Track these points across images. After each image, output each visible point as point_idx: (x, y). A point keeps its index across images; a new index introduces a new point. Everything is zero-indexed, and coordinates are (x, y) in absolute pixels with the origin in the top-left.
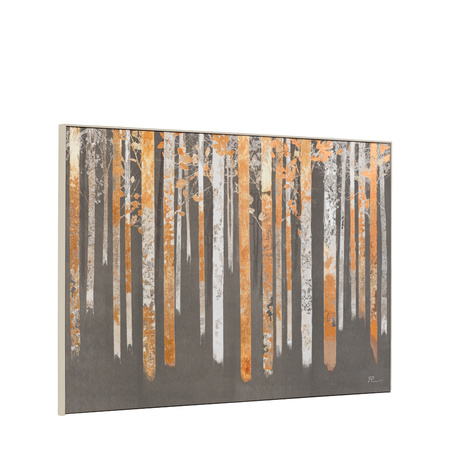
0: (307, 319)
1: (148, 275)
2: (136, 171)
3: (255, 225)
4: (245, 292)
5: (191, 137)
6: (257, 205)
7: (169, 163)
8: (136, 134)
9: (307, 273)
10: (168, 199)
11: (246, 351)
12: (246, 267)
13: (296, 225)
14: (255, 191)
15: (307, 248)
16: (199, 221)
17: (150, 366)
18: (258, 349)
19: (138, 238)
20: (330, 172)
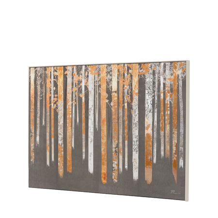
0: (136, 156)
1: (61, 131)
2: (56, 85)
3: (109, 108)
4: (104, 140)
5: (79, 68)
6: (110, 98)
7: (69, 80)
8: (56, 68)
9: (135, 132)
10: (69, 96)
11: (104, 169)
12: (104, 128)
13: (130, 107)
14: (109, 91)
15: (136, 119)
16: (82, 106)
17: (61, 171)
18: (110, 169)
19: (56, 114)
20: (149, 80)
